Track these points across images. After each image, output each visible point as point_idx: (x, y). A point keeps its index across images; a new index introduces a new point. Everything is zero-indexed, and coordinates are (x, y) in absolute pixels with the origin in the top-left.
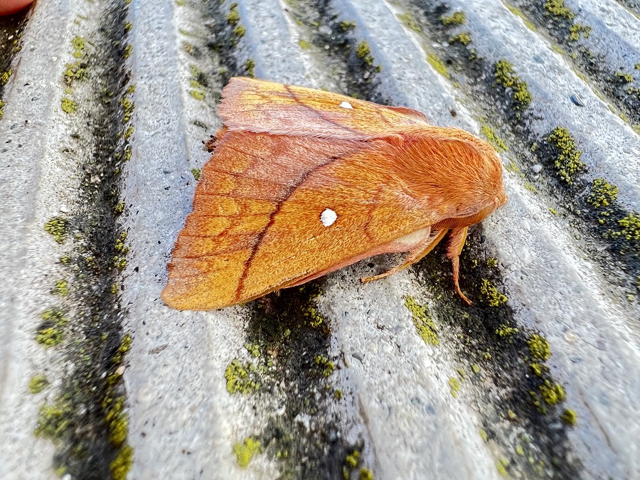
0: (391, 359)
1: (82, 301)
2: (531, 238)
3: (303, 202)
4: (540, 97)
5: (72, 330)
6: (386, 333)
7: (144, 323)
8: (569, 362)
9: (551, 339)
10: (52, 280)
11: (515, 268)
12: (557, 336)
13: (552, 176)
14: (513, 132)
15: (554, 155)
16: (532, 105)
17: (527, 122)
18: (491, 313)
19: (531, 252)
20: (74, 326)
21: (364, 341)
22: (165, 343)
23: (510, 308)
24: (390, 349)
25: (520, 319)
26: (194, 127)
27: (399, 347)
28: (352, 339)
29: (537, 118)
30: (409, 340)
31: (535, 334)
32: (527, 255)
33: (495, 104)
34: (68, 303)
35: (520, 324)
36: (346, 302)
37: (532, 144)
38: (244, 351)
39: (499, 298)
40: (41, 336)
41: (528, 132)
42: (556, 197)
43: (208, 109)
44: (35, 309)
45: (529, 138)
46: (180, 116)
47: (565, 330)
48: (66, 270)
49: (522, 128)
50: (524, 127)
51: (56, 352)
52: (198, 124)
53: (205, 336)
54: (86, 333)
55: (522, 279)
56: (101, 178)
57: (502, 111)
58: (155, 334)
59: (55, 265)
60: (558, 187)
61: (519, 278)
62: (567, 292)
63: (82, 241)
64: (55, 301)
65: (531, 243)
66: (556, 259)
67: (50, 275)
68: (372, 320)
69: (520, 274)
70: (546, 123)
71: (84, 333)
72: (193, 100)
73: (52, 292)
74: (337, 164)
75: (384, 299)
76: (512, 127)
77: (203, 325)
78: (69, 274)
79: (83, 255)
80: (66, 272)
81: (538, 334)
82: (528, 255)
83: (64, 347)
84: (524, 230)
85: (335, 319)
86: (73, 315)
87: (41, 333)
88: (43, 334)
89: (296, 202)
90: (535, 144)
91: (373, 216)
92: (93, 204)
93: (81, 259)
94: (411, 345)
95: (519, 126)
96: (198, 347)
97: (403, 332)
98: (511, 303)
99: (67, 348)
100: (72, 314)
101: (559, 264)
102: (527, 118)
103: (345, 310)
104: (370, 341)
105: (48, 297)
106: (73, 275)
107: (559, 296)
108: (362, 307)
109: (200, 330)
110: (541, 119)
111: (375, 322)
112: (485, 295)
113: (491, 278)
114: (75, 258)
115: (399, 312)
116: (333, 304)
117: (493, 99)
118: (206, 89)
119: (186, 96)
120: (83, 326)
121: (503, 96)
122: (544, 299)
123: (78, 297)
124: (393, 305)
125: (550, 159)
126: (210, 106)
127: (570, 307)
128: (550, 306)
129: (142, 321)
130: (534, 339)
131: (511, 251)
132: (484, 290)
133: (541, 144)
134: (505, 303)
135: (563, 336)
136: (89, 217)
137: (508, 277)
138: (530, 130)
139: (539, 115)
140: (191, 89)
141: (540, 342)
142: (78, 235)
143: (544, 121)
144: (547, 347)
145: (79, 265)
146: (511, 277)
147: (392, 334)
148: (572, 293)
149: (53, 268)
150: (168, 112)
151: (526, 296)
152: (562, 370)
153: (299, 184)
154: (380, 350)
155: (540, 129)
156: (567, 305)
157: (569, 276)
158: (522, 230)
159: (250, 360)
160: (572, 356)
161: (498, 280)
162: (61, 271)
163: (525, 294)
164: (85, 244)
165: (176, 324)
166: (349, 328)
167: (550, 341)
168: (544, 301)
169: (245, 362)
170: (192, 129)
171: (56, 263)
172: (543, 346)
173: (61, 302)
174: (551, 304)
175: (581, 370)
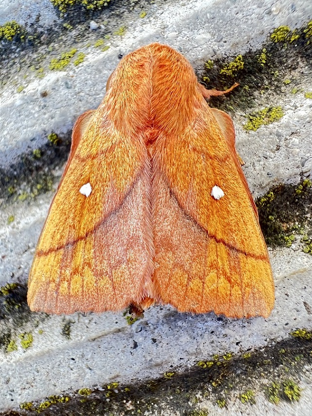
0: (303, 139)
1: (252, 378)
2: (186, 32)
3: (208, 217)
4: (14, 14)
5: (279, 376)
6: (282, 143)
7: (287, 324)
8: (295, 14)
9: (277, 24)
10: (243, 407)
11: (216, 46)
12: (274, 20)
13: (100, 13)
14: (48, 44)
15: (80, 8)
16: (21, 23)
17: (40, 30)
18: (249, 68)
19: (200, 33)
20: (275, 376)
21: (290, 159)
22: (303, 304)
23: (247, 53)
24: (296, 140)
25: (257, 46)
26: (72, 334)
27: (293, 133)
28: (289, 168)
29: (38, 20)
30: (287, 126)
31: (270, 36)
32: (204, 36)
33: (13, 59)
34: (257, 387)
35: (259, 47)
36: (259, 176)
37: (65, 28)
38: (294, 246)
39: (239, 61)
40: (295, 397)
41: (50, 30)
42: (123, 12)
43: (40, 326)
44: (274, 410)
45: (56, 30)
46: (61, 351)
47: (270, 13)
48: (230, 399)
49: (44, 36)
50: (44, 33)
51: (301, 382)
52: (67, 331)
53: (294, 276)
54: (277, 366)
55: (225, 42)
56: (127, 401)
57: (22, 53)
58: (295, 313)
59: (229, 409)
60: (113, 10)
61: (225, 44)
62: (235, 9)
63: (198, 396)
64: (260, 397)
65: (191, 33)
66: (206, 14)
67: (239, 410)
68: (273, 155)
69: (222, 43)
70: (44, 12)
71: (278, 367)
72: (35, 343)
73: (255, 403)
74: (176, 189)
75: (252, 146)
76: (43, 44)
77: (286, 280)
78: (232, 396)
79: (210, 390)
80: (232, 399)
81: (271, 34)
82: (202, 35)
83: (294, 378)
84: (177, 37)
85: (273, 182)
86: (267, 380)
87: (292, 398)
88: (292, 396)
89: (208, 222)
90: (65, 25)
91: (214, 155)
92: (157, 399)
93: (215, 391)
94: (291, 125)
95: (42, 38)
96: (304, 279)
97: (280, 131)
98: (243, 52)
99: (294, 376)
100: (265, 381)
101: (210, 13)
102: (36, 29)
103: (266, 175)
104: (291, 155)
105: (259, 404)
106: (232, 392)
107: (240, 15)
108: (262, 163)
109: (291, 281)
110: (39, 16)
111: (274, 152)
112: (234, 72)
113: (221, 67)
114: (215, 396)
115: (264, 135)
116: (261, 185)
117: (7, 61)
118: (12, 334)
119: (33, 351)
120: (272, 370)
121: (6, 50)
122: (243, 26)
123: (250, 382)
124: (258, 139)
125: (84, 13)
126: (37, 326)
127: (249, 8)
128: (250, 22)
129: (285, 326)
130: (275, 37)
131: (199, 48)
132: (229, 73)
133: (65, 19)
134: (243, 56)
135: (274, 16)
136: (172, 398)
137: (224, 53)
138: (49, 28)
139: (34, 17)
140: (19, 348)
141: (278, 33)
142: (194, 400)
143: (41, 14)
144: (283, 28)
145: (221, 391)
146: (223, 50)
147: (283, 139)
148: (236, 5)
149: (233, 409)
150: (58, 363)
151: (242, 40)
152: (300, 19)
153: (195, 222)
154: (297, 147)
155: (49, 18)
156: (247, 10)
157: (221, 6)
158: (178, 39)
159: (299, 241)
160: (290, 11)
161: (223, 61)
162: (232, 402)
163: (239, 41)
164: (200, 393)
165: (286, 301)
166: (282, 171)
167: (279, 25)
168: (246, 27)
169: (302, 244)
170: (77, 336)
171: (227, 409)
172: (282, 31)
173: (259, 393)
174: (247, 22)
175: (301, 6)
